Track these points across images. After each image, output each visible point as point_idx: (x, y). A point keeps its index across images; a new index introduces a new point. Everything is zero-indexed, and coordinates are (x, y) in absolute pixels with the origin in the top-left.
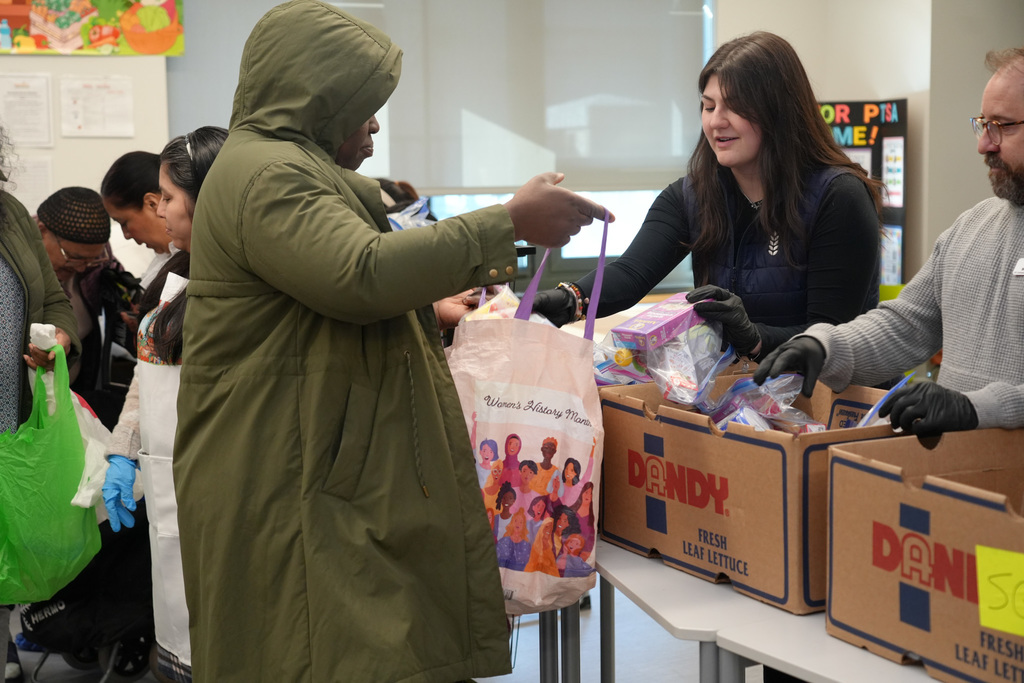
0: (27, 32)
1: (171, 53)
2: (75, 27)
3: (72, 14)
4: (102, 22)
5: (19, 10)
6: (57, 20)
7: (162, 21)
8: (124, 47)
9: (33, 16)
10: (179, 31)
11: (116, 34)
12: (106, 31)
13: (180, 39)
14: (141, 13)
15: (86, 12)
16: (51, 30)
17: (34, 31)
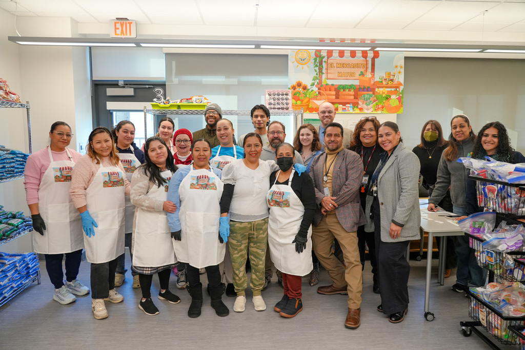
0: (357, 107)
1: (398, 113)
2: (371, 105)
3: (371, 101)
4: (379, 104)
5: (356, 101)
6: (366, 103)
7: (396, 103)
8: (385, 111)
9: (359, 102)
10: (402, 106)
11: (383, 107)
12: (380, 107)
13: (402, 108)
14: (390, 101)
15: (374, 101)
16: (364, 106)
17: (359, 107)
